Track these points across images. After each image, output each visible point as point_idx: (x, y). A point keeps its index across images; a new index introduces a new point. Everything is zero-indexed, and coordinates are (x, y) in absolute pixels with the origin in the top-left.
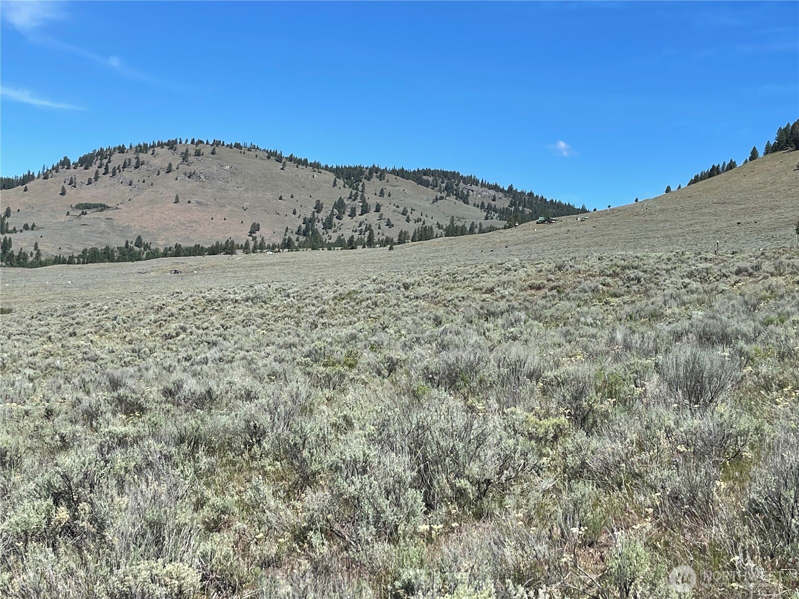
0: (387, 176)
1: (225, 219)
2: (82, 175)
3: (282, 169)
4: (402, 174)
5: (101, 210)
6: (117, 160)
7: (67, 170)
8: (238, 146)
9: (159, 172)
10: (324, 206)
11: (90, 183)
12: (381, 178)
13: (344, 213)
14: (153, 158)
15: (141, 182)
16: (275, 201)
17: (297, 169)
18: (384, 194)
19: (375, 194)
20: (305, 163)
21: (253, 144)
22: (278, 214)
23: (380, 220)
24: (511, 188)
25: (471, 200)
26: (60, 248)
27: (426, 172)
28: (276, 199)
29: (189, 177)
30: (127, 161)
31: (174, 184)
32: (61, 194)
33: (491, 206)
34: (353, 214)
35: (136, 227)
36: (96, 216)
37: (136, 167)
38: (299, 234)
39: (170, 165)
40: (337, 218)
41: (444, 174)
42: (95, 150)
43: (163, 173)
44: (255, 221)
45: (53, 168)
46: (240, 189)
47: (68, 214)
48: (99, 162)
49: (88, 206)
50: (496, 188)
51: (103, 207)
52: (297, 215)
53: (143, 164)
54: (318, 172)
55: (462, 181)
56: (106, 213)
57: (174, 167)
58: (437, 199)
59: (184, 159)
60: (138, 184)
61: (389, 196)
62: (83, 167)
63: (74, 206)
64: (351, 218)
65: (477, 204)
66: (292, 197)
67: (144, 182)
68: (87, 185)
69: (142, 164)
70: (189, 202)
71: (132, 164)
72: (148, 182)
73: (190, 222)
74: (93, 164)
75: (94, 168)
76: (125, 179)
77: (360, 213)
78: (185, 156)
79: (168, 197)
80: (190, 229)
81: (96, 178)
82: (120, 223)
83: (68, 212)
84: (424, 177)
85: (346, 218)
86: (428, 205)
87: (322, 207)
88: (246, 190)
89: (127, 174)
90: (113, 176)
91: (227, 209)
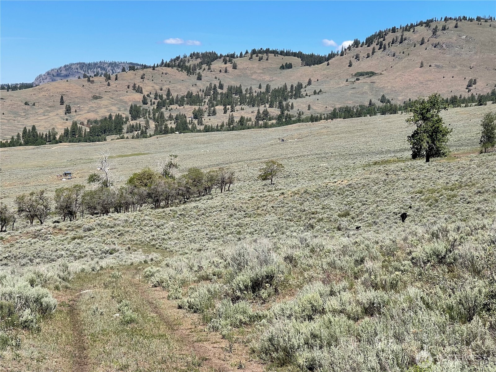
1: (453, 77)
2: (363, 51)
5: (371, 76)
6: (389, 38)
7: (356, 48)
9: (415, 45)
11: (368, 57)
14: (413, 35)
15: (402, 53)
26: (326, 107)
29: (435, 47)
30: (395, 38)
31: (423, 52)
32: (349, 66)
35: (388, 87)
36: (365, 81)
37: (401, 43)
39: (423, 39)
42: (376, 32)
43: (418, 45)
44: (471, 78)
45: (348, 48)
46: (471, 52)
47: (347, 81)
48: (376, 41)
49: (362, 74)
51: (372, 74)
53: (405, 39)
56: (374, 78)
57: (426, 40)
59: (433, 34)
60: (399, 55)
62: (367, 45)
63: (354, 74)
67: (403, 53)
68: (367, 58)
69: (405, 40)
70: (430, 66)
71: (398, 41)
72: (406, 53)
73: (427, 81)
74: (374, 42)
75: (374, 45)
76: (391, 52)
78: (435, 31)
79: (417, 63)
80: (425, 86)
81: (373, 53)
82: (379, 85)
83: (347, 80)
88: (476, 53)
89: (393, 49)
90: (384, 50)
91: (457, 69)
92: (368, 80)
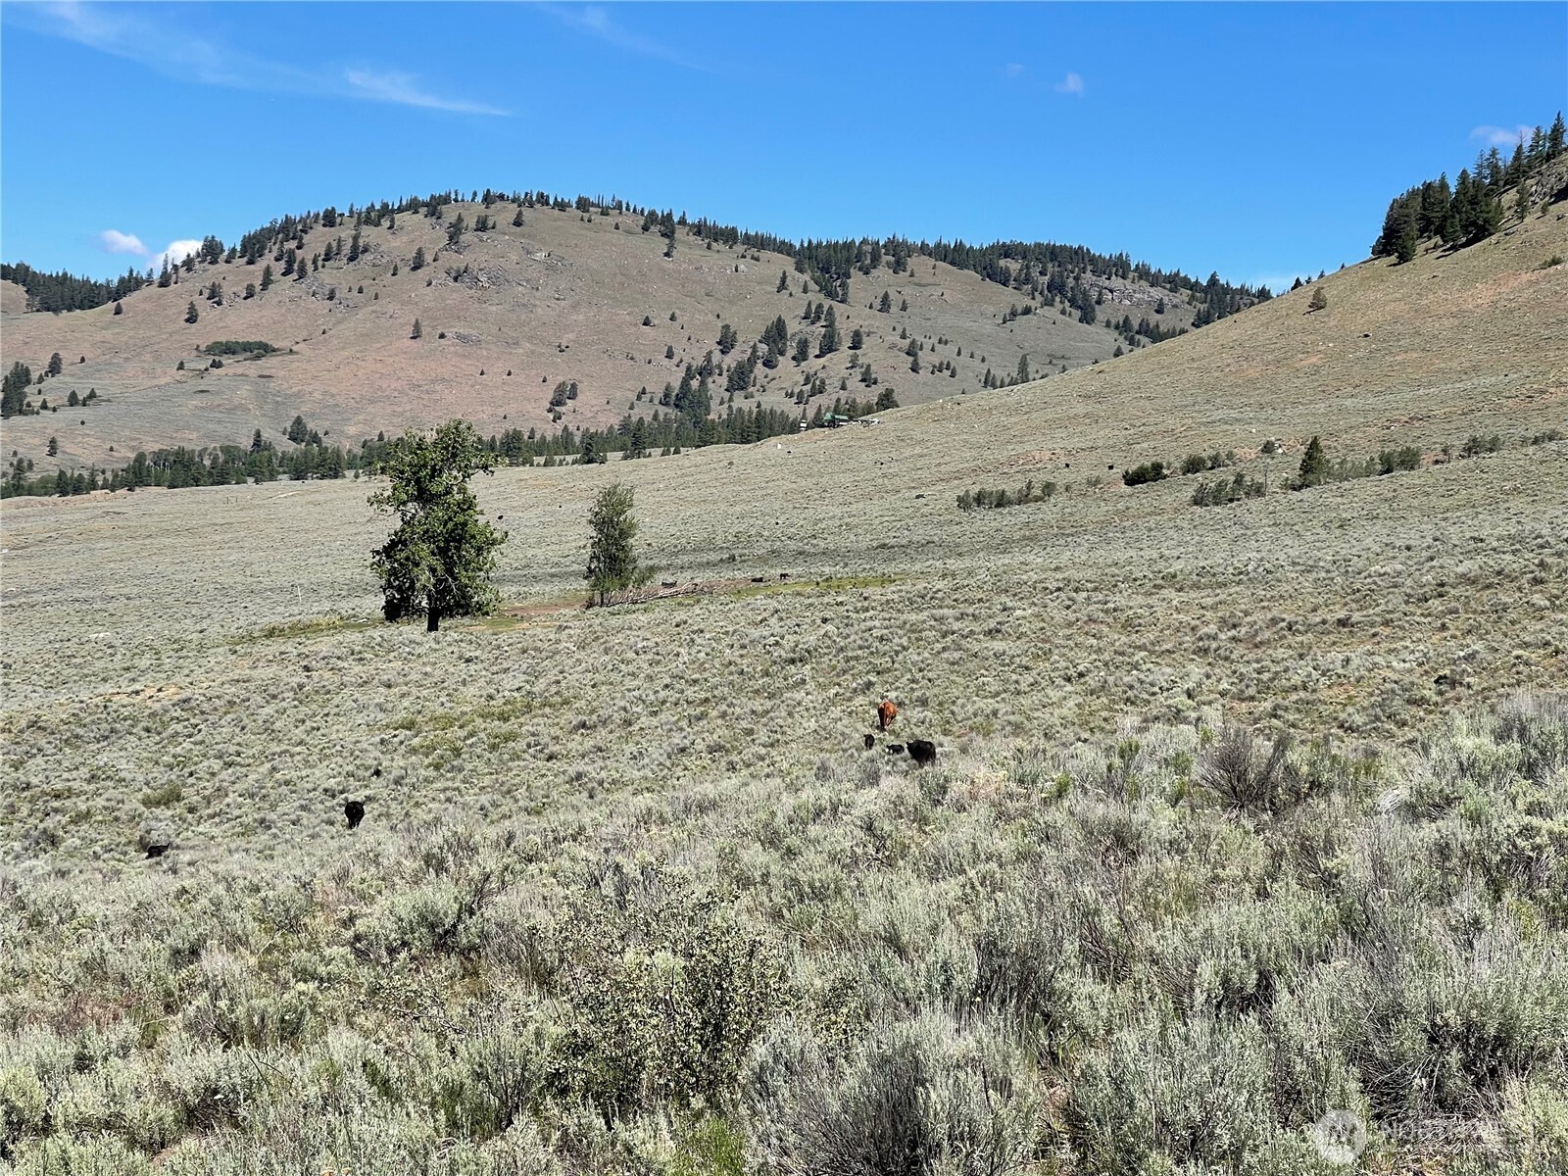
0: (913, 262)
1: (509, 374)
2: (235, 276)
3: (667, 254)
4: (955, 256)
5: (258, 357)
6: (317, 240)
7: (211, 267)
8: (583, 204)
9: (396, 268)
10: (740, 338)
11: (250, 295)
12: (898, 266)
13: (782, 353)
14: (390, 237)
15: (355, 292)
16: (633, 329)
17: (708, 253)
18: (889, 307)
19: (871, 307)
20: (729, 236)
21: (617, 198)
22: (632, 358)
23: (852, 367)
24: (1213, 281)
25: (1101, 314)
26: (111, 449)
27: (1007, 251)
28: (636, 325)
29: (456, 279)
30: (334, 245)
31: (423, 294)
32: (187, 320)
33: (1148, 325)
34: (801, 356)
35: (315, 394)
36: (240, 371)
37: (351, 259)
38: (666, 404)
39: (420, 253)
40: (764, 364)
41: (1053, 253)
42: (276, 221)
43: (404, 270)
44: (561, 379)
45: (185, 263)
46: (563, 303)
47: (181, 367)
48: (275, 248)
49: (230, 349)
50: (1175, 282)
51: (262, 350)
52: (676, 360)
53: (366, 250)
54: (753, 258)
55: (1089, 268)
56: (268, 364)
57: (428, 258)
58: (1014, 314)
59: (451, 238)
60: (349, 295)
61: (904, 308)
62: (245, 259)
63: (203, 348)
64: (794, 363)
65: (1113, 322)
66: (673, 318)
67: (360, 291)
68: (245, 298)
69: (363, 252)
70: (442, 336)
71: (344, 253)
72: (369, 292)
73: (433, 382)
74: (267, 251)
75: (268, 259)
76: (322, 285)
77: (817, 352)
78: (455, 232)
79: (402, 325)
80: (426, 397)
81: (265, 285)
82: (286, 385)
83: (182, 364)
84: (1002, 263)
85: (785, 363)
86: (988, 327)
87: (734, 340)
88: (575, 307)
89: (328, 276)
90: (300, 278)
91: (521, 351)
92: (253, 368)
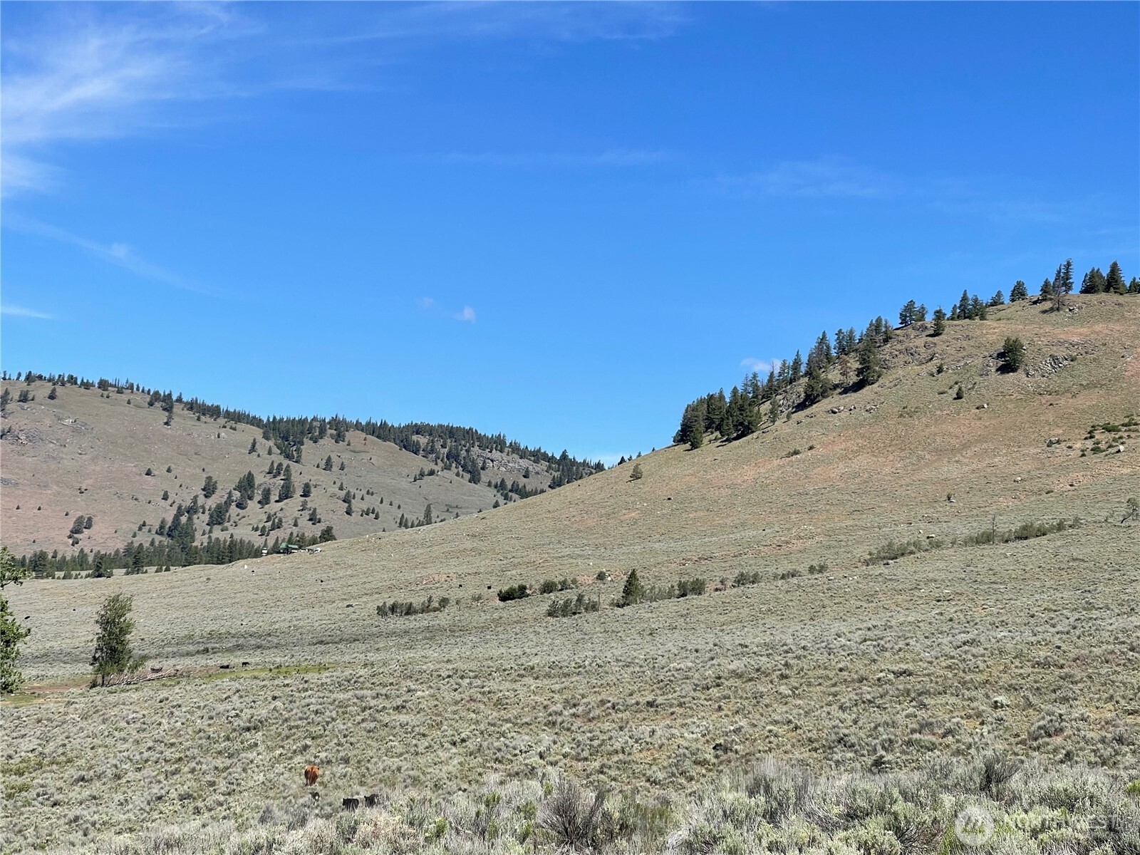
0: (350, 435)
1: (39, 509)
3: (167, 423)
4: (380, 432)
8: (103, 385)
10: (219, 486)
12: (339, 438)
13: (250, 498)
16: (138, 477)
17: (198, 423)
18: (331, 467)
19: (318, 467)
20: (214, 412)
21: (131, 381)
22: (136, 499)
23: (302, 510)
24: (564, 456)
25: (485, 477)
27: (418, 429)
28: (140, 474)
29: (1, 437)
33: (518, 485)
34: (265, 500)
38: (161, 534)
40: (237, 506)
41: (451, 432)
44: (80, 514)
46: (84, 457)
50: (538, 456)
52: (170, 501)
54: (231, 428)
55: (477, 444)
58: (422, 475)
61: (342, 468)
64: (260, 506)
65: (493, 483)
66: (169, 470)
77: (277, 499)
78: (3, 402)
84: (415, 438)
85: (253, 505)
86: (404, 483)
87: (215, 488)
88: (94, 459)
91: (50, 492)
